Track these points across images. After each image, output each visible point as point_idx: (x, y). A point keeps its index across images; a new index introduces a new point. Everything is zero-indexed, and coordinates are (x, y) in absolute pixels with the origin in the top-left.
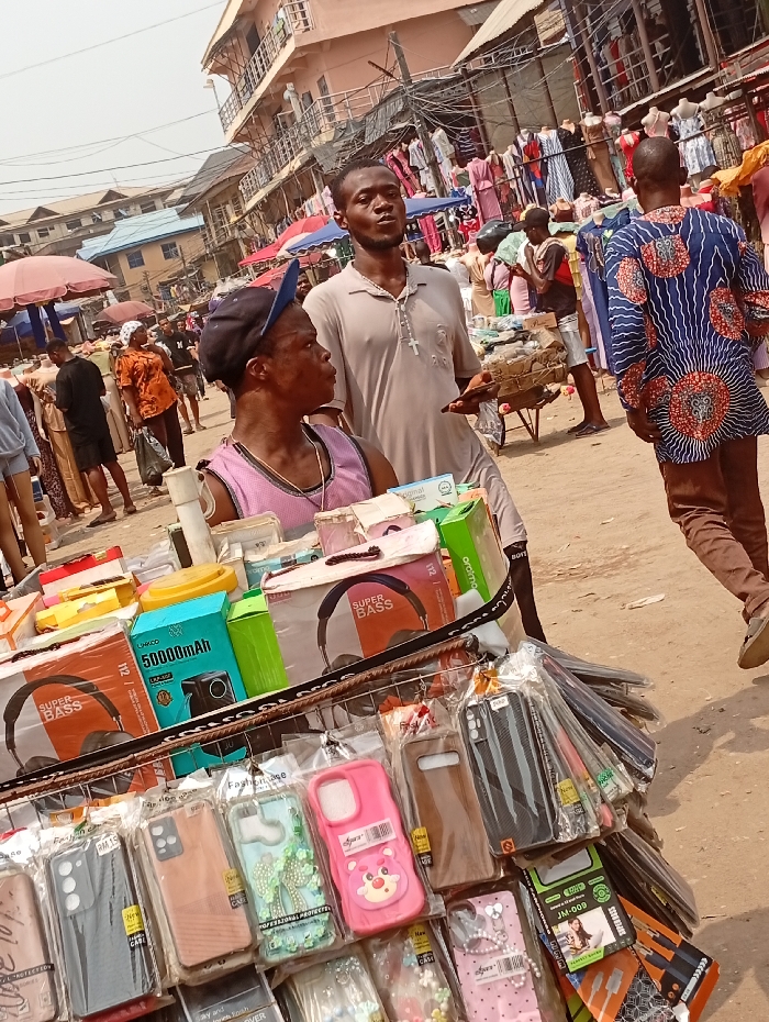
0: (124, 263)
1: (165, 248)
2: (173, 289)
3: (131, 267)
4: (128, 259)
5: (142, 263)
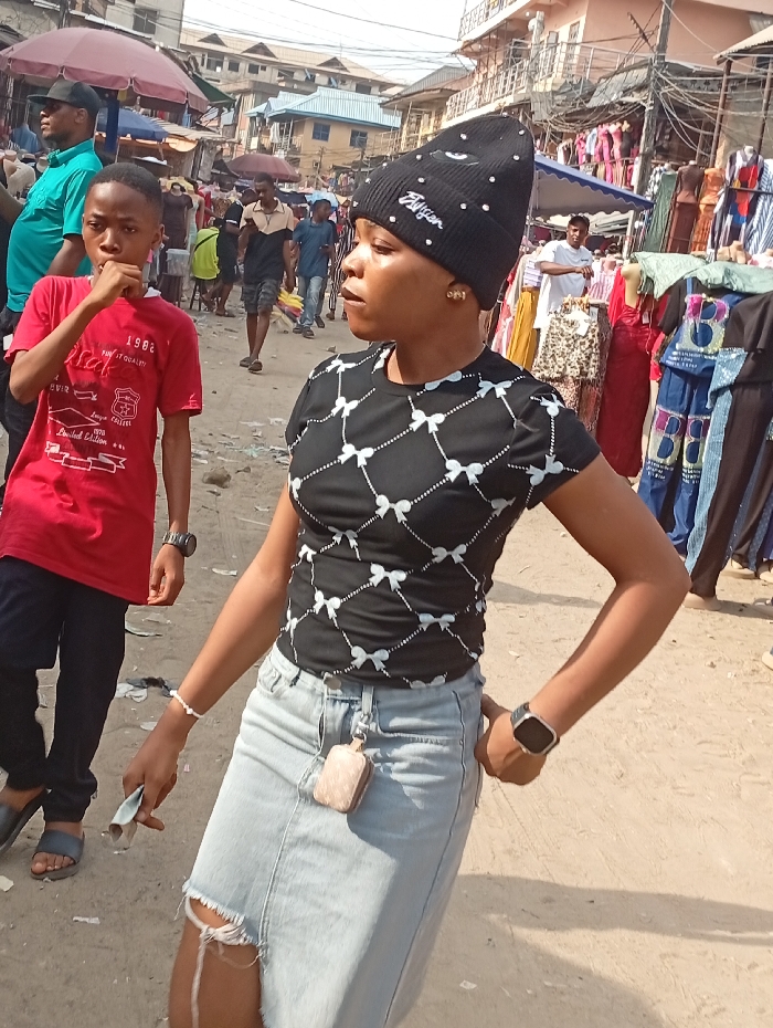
1: (354, 134)
2: (342, 177)
4: (315, 129)
5: (325, 138)
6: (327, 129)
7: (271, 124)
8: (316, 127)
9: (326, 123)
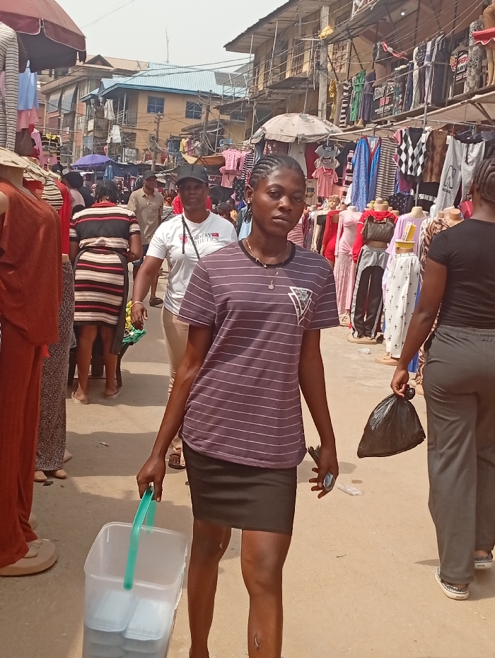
0: (142, 105)
1: (189, 106)
2: (184, 142)
3: (149, 111)
4: (149, 103)
5: (162, 110)
6: (162, 102)
7: (104, 102)
8: (151, 100)
9: (161, 96)
